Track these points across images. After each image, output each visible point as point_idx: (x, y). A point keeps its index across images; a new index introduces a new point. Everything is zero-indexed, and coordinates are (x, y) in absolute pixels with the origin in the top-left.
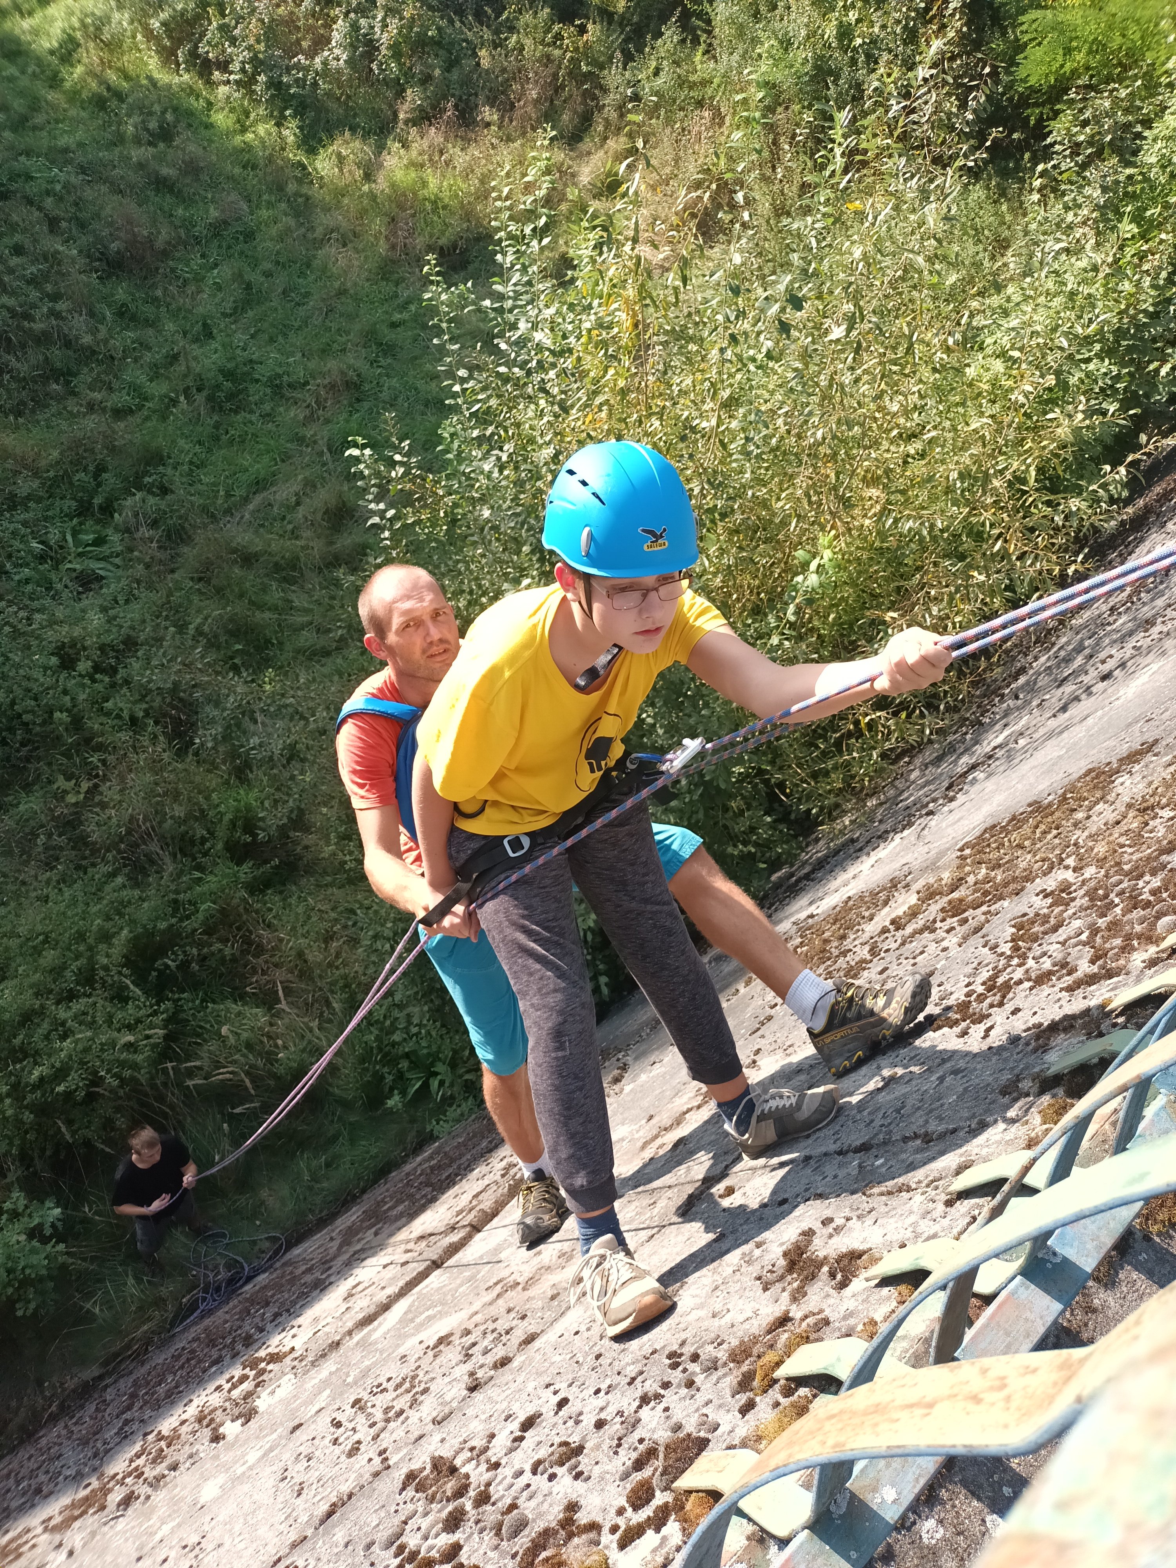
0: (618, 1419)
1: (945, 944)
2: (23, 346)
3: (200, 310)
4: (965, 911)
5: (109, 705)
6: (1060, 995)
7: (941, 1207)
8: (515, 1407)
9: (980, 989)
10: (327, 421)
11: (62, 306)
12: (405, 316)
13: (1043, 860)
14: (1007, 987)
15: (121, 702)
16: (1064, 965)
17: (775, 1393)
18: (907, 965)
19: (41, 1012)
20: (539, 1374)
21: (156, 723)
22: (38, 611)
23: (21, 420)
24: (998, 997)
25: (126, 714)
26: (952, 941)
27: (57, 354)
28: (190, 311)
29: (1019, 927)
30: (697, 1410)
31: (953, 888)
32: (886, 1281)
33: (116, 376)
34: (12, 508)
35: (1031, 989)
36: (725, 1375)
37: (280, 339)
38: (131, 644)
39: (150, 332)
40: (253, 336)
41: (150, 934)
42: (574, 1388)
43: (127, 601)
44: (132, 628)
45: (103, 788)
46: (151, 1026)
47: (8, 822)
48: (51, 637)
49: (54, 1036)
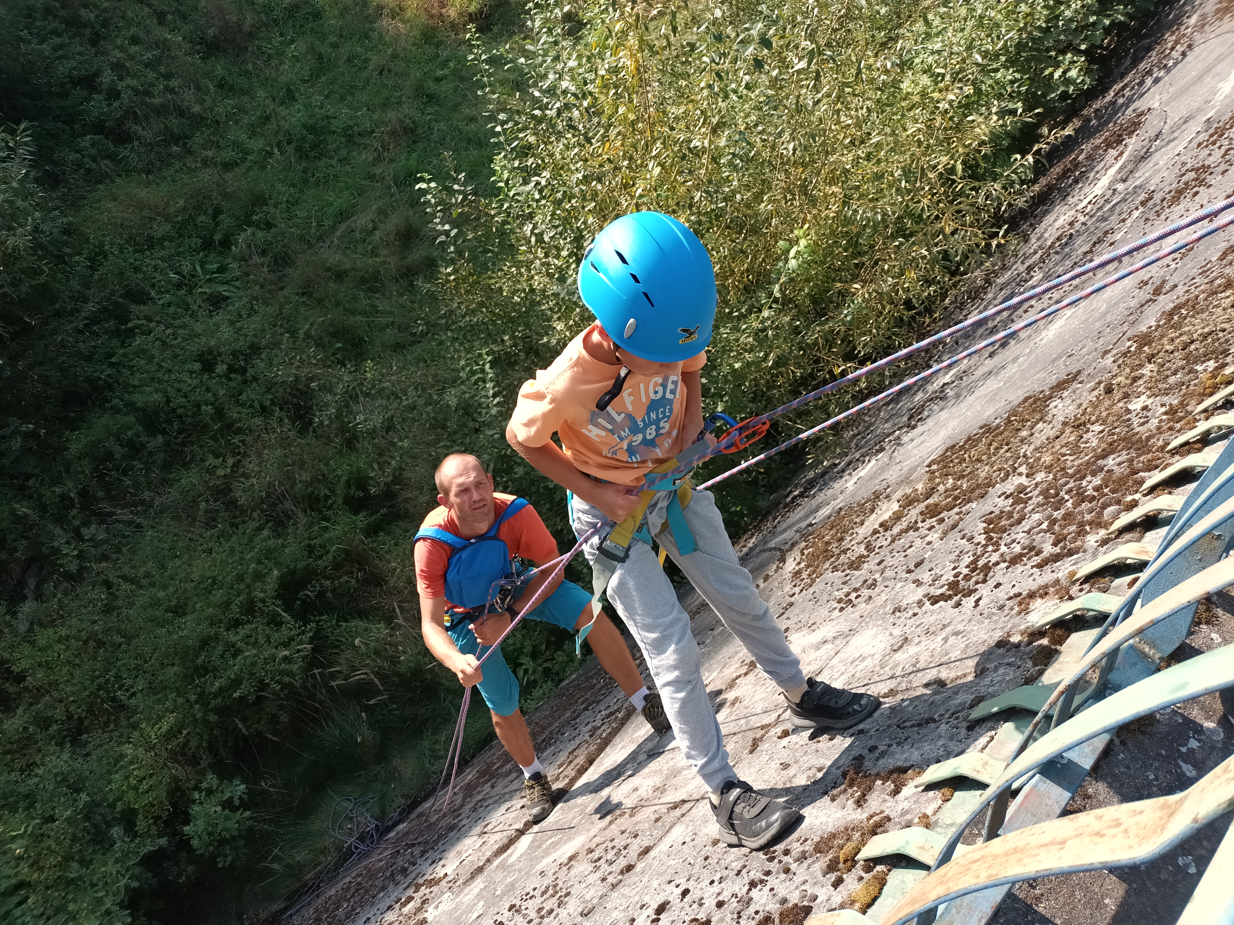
0: (733, 899)
1: (928, 539)
2: (147, 117)
3: (283, 78)
4: (940, 513)
5: (243, 397)
6: (1032, 571)
7: (964, 731)
8: (646, 899)
9: (966, 571)
10: (392, 161)
11: (174, 83)
12: (446, 71)
13: (1000, 470)
14: (987, 568)
15: (253, 394)
16: (1032, 548)
17: (858, 871)
18: (900, 557)
19: (216, 638)
20: (660, 875)
21: (281, 409)
22: (180, 327)
23: (151, 177)
24: (981, 576)
25: (256, 404)
26: (934, 536)
27: (174, 122)
28: (275, 80)
29: (989, 522)
30: (797, 888)
31: (928, 496)
32: (931, 787)
33: (222, 137)
34: (151, 247)
35: (1007, 568)
36: (814, 862)
37: (349, 98)
38: (255, 349)
39: (246, 99)
40: (327, 97)
41: (292, 572)
42: (692, 882)
43: (249, 315)
44: (255, 336)
45: (245, 462)
46: (301, 643)
47: (174, 493)
48: (193, 347)
49: (227, 655)
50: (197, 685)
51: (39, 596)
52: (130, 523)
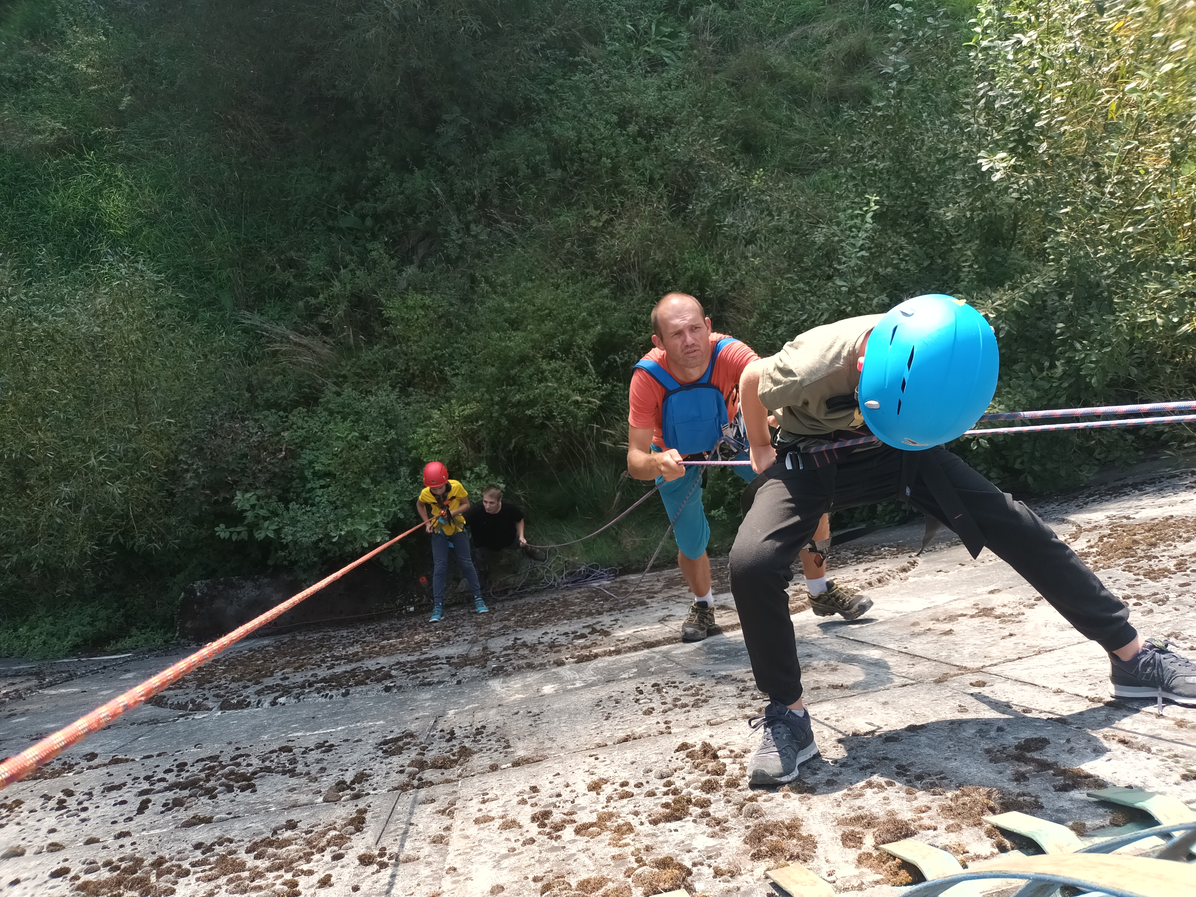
5: (639, 163)
15: (647, 163)
19: (532, 360)
21: (666, 187)
22: (616, 77)
25: (647, 173)
38: (668, 122)
41: (612, 335)
43: (677, 88)
44: (674, 109)
45: (616, 223)
46: (593, 396)
47: (550, 226)
48: (618, 100)
49: (535, 378)
50: (503, 391)
51: (421, 266)
52: (508, 235)
